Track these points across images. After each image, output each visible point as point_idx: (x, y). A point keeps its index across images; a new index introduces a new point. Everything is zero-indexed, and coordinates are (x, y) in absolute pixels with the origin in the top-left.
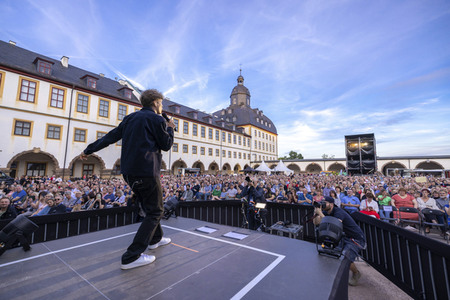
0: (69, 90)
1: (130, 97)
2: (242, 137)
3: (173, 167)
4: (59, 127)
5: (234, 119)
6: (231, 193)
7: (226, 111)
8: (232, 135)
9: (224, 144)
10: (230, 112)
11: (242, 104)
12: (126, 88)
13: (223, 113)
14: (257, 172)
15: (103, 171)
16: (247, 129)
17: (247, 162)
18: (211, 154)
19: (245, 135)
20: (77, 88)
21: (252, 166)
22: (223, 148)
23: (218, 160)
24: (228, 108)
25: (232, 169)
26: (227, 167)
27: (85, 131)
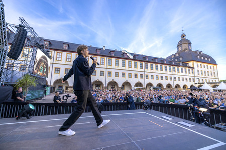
0: (106, 58)
1: (126, 57)
2: (187, 69)
3: (146, 87)
4: (103, 72)
5: (181, 59)
6: (182, 102)
7: (174, 56)
8: (180, 68)
9: (174, 74)
10: (177, 55)
11: (186, 50)
12: (124, 53)
13: (173, 57)
14: (201, 90)
15: (118, 88)
16: (190, 64)
17: (193, 83)
18: (167, 80)
19: (190, 68)
20: (108, 57)
21: (197, 86)
22: (174, 76)
23: (171, 83)
24: (176, 54)
25: (182, 88)
26: (177, 86)
27: (111, 72)
